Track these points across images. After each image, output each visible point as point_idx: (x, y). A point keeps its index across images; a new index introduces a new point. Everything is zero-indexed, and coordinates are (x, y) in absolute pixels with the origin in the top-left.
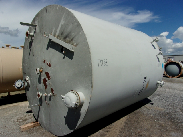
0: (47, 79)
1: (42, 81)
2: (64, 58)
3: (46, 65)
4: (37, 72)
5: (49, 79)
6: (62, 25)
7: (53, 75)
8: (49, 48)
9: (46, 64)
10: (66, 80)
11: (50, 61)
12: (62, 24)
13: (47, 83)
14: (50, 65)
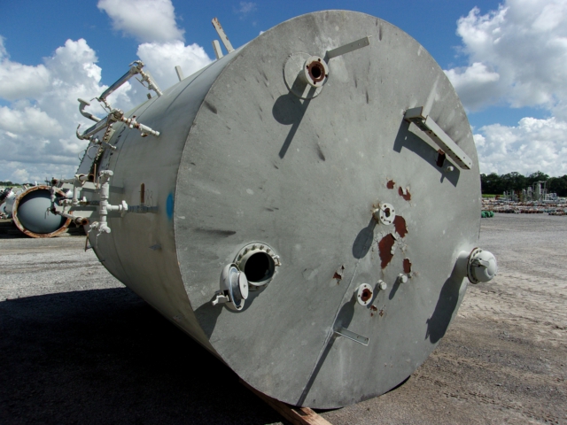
0: (396, 235)
1: (375, 246)
2: (442, 181)
3: (397, 196)
4: (388, 219)
5: (402, 236)
6: (435, 104)
7: (415, 223)
8: (404, 149)
9: (397, 192)
10: (444, 232)
11: (409, 185)
12: (434, 101)
13: (394, 249)
14: (407, 197)
